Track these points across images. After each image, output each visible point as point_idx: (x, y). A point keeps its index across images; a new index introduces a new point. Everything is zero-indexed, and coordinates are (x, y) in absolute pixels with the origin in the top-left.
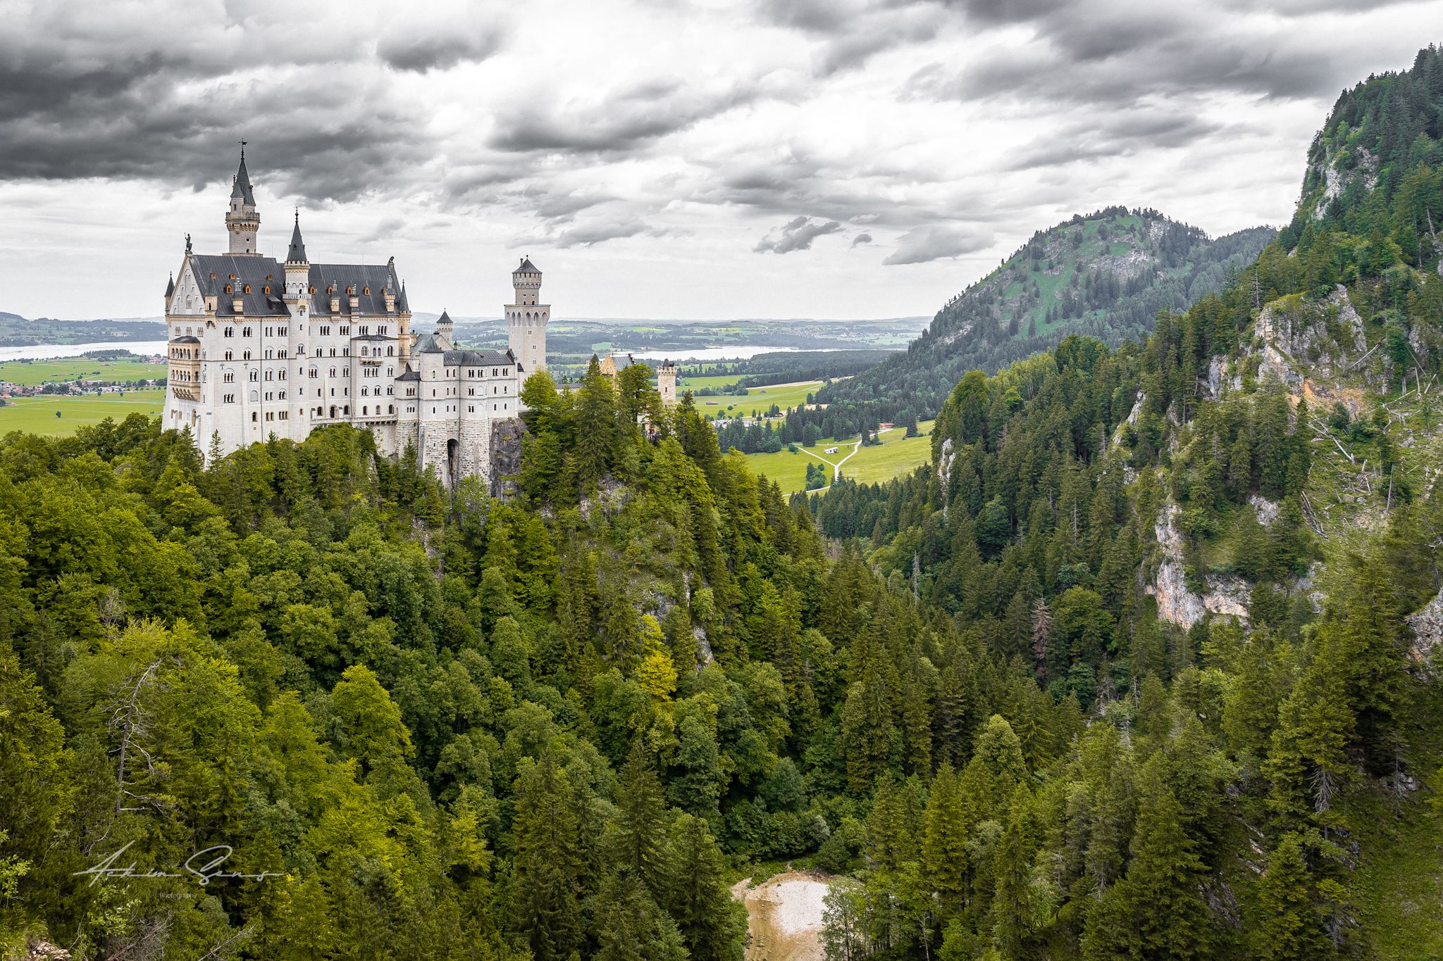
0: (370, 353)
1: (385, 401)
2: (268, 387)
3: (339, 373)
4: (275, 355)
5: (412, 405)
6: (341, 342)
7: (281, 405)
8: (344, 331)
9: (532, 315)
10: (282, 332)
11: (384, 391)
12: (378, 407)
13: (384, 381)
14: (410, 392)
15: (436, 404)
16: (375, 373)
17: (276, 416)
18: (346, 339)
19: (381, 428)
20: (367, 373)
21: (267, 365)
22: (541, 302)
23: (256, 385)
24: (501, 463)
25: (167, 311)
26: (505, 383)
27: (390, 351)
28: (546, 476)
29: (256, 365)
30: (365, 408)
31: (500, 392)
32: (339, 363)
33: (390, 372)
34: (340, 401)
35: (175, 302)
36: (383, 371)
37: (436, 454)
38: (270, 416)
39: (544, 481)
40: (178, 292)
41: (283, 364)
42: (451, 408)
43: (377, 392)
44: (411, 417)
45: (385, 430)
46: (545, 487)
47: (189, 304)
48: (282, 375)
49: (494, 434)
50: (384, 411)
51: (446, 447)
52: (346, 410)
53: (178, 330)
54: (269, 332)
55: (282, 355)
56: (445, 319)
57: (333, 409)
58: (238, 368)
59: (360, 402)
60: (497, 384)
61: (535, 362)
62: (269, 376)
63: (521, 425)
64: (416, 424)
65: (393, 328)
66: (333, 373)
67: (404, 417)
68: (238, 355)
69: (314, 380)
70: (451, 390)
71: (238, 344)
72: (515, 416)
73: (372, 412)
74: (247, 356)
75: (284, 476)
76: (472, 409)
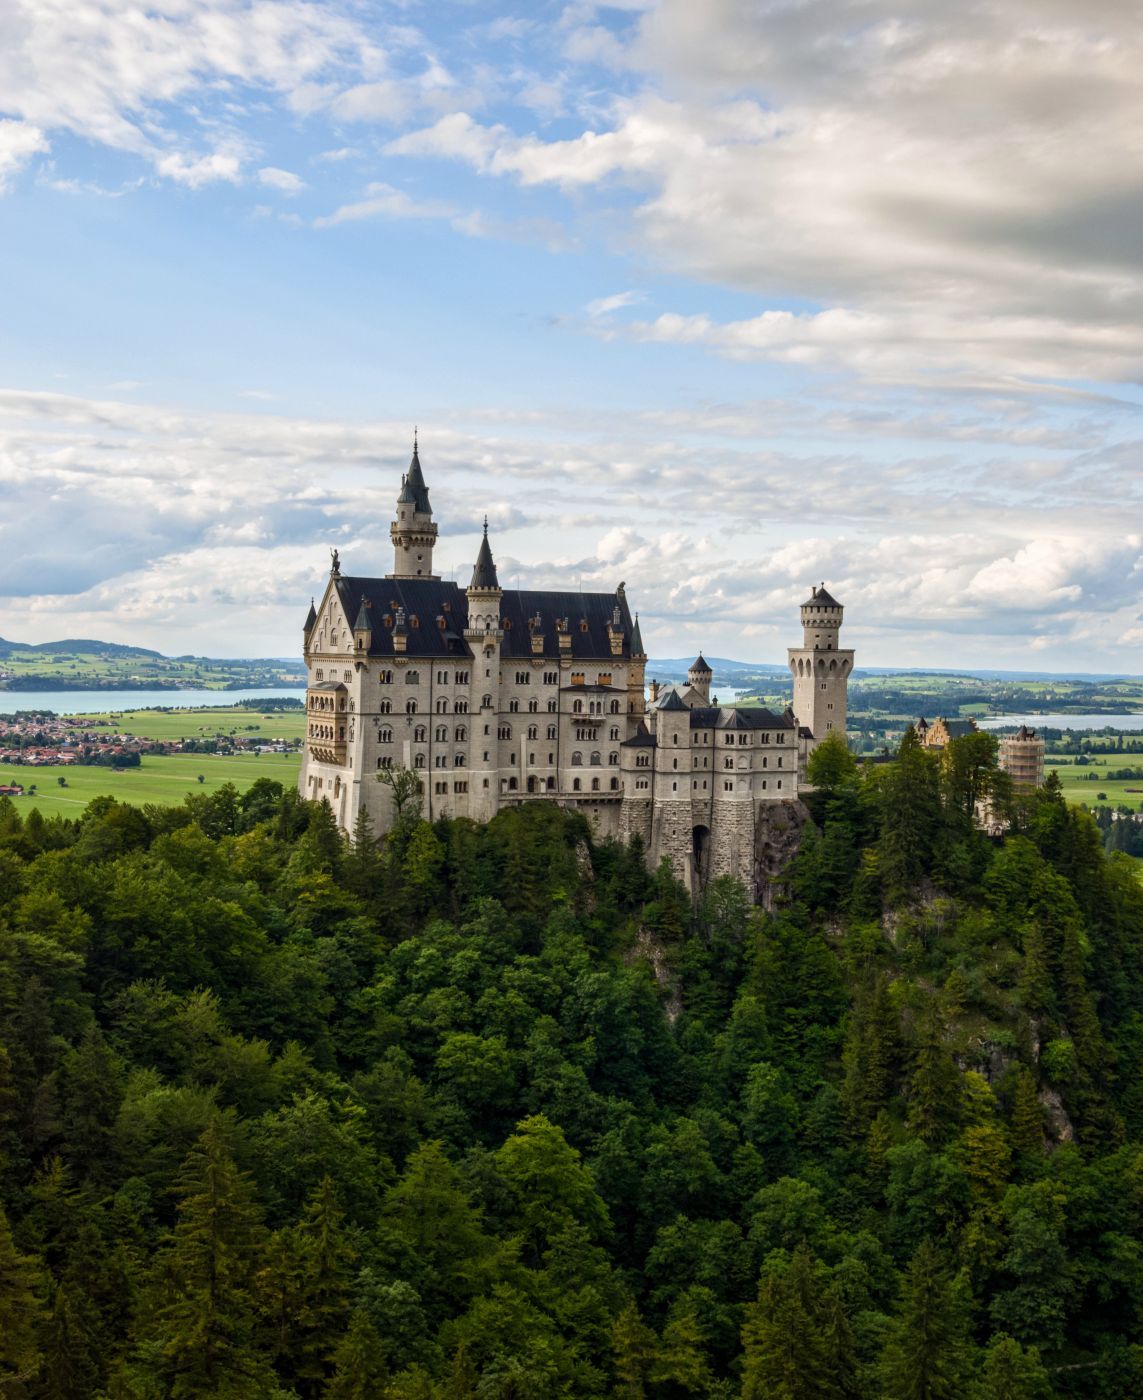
0: (585, 710)
1: (605, 773)
2: (441, 749)
3: (542, 733)
4: (450, 708)
5: (643, 779)
6: (545, 694)
7: (460, 774)
8: (550, 679)
9: (827, 664)
10: (462, 679)
11: (605, 759)
12: (596, 781)
13: (606, 746)
14: (640, 761)
15: (677, 779)
16: (593, 736)
17: (450, 789)
18: (553, 690)
19: (599, 808)
20: (580, 736)
21: (438, 721)
22: (841, 646)
23: (422, 747)
24: (771, 860)
25: (307, 648)
26: (780, 754)
27: (615, 706)
28: (832, 878)
29: (425, 721)
30: (577, 782)
31: (772, 765)
32: (543, 723)
33: (614, 734)
34: (542, 771)
35: (316, 637)
36: (604, 734)
37: (675, 844)
38: (441, 788)
39: (830, 885)
40: (321, 624)
41: (461, 720)
42: (700, 783)
43: (595, 761)
44: (642, 794)
45: (605, 814)
46: (832, 893)
47: (334, 641)
48: (461, 734)
49: (762, 820)
50: (605, 787)
51: (690, 836)
52: (551, 783)
53: (319, 673)
54: (443, 678)
55: (461, 708)
56: (702, 666)
57: (532, 781)
58: (399, 724)
59: (571, 773)
60: (767, 754)
61: (829, 726)
62: (441, 735)
63: (804, 811)
64: (650, 804)
65: (620, 678)
66: (532, 734)
67: (631, 792)
68: (399, 706)
69: (507, 743)
70: (701, 761)
71: (400, 693)
72: (793, 796)
73: (586, 787)
74: (411, 708)
75: (456, 864)
76: (729, 786)
